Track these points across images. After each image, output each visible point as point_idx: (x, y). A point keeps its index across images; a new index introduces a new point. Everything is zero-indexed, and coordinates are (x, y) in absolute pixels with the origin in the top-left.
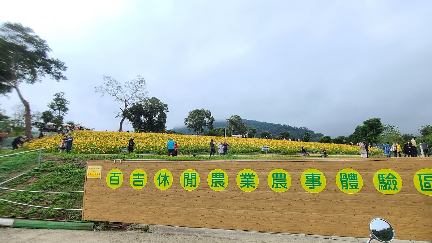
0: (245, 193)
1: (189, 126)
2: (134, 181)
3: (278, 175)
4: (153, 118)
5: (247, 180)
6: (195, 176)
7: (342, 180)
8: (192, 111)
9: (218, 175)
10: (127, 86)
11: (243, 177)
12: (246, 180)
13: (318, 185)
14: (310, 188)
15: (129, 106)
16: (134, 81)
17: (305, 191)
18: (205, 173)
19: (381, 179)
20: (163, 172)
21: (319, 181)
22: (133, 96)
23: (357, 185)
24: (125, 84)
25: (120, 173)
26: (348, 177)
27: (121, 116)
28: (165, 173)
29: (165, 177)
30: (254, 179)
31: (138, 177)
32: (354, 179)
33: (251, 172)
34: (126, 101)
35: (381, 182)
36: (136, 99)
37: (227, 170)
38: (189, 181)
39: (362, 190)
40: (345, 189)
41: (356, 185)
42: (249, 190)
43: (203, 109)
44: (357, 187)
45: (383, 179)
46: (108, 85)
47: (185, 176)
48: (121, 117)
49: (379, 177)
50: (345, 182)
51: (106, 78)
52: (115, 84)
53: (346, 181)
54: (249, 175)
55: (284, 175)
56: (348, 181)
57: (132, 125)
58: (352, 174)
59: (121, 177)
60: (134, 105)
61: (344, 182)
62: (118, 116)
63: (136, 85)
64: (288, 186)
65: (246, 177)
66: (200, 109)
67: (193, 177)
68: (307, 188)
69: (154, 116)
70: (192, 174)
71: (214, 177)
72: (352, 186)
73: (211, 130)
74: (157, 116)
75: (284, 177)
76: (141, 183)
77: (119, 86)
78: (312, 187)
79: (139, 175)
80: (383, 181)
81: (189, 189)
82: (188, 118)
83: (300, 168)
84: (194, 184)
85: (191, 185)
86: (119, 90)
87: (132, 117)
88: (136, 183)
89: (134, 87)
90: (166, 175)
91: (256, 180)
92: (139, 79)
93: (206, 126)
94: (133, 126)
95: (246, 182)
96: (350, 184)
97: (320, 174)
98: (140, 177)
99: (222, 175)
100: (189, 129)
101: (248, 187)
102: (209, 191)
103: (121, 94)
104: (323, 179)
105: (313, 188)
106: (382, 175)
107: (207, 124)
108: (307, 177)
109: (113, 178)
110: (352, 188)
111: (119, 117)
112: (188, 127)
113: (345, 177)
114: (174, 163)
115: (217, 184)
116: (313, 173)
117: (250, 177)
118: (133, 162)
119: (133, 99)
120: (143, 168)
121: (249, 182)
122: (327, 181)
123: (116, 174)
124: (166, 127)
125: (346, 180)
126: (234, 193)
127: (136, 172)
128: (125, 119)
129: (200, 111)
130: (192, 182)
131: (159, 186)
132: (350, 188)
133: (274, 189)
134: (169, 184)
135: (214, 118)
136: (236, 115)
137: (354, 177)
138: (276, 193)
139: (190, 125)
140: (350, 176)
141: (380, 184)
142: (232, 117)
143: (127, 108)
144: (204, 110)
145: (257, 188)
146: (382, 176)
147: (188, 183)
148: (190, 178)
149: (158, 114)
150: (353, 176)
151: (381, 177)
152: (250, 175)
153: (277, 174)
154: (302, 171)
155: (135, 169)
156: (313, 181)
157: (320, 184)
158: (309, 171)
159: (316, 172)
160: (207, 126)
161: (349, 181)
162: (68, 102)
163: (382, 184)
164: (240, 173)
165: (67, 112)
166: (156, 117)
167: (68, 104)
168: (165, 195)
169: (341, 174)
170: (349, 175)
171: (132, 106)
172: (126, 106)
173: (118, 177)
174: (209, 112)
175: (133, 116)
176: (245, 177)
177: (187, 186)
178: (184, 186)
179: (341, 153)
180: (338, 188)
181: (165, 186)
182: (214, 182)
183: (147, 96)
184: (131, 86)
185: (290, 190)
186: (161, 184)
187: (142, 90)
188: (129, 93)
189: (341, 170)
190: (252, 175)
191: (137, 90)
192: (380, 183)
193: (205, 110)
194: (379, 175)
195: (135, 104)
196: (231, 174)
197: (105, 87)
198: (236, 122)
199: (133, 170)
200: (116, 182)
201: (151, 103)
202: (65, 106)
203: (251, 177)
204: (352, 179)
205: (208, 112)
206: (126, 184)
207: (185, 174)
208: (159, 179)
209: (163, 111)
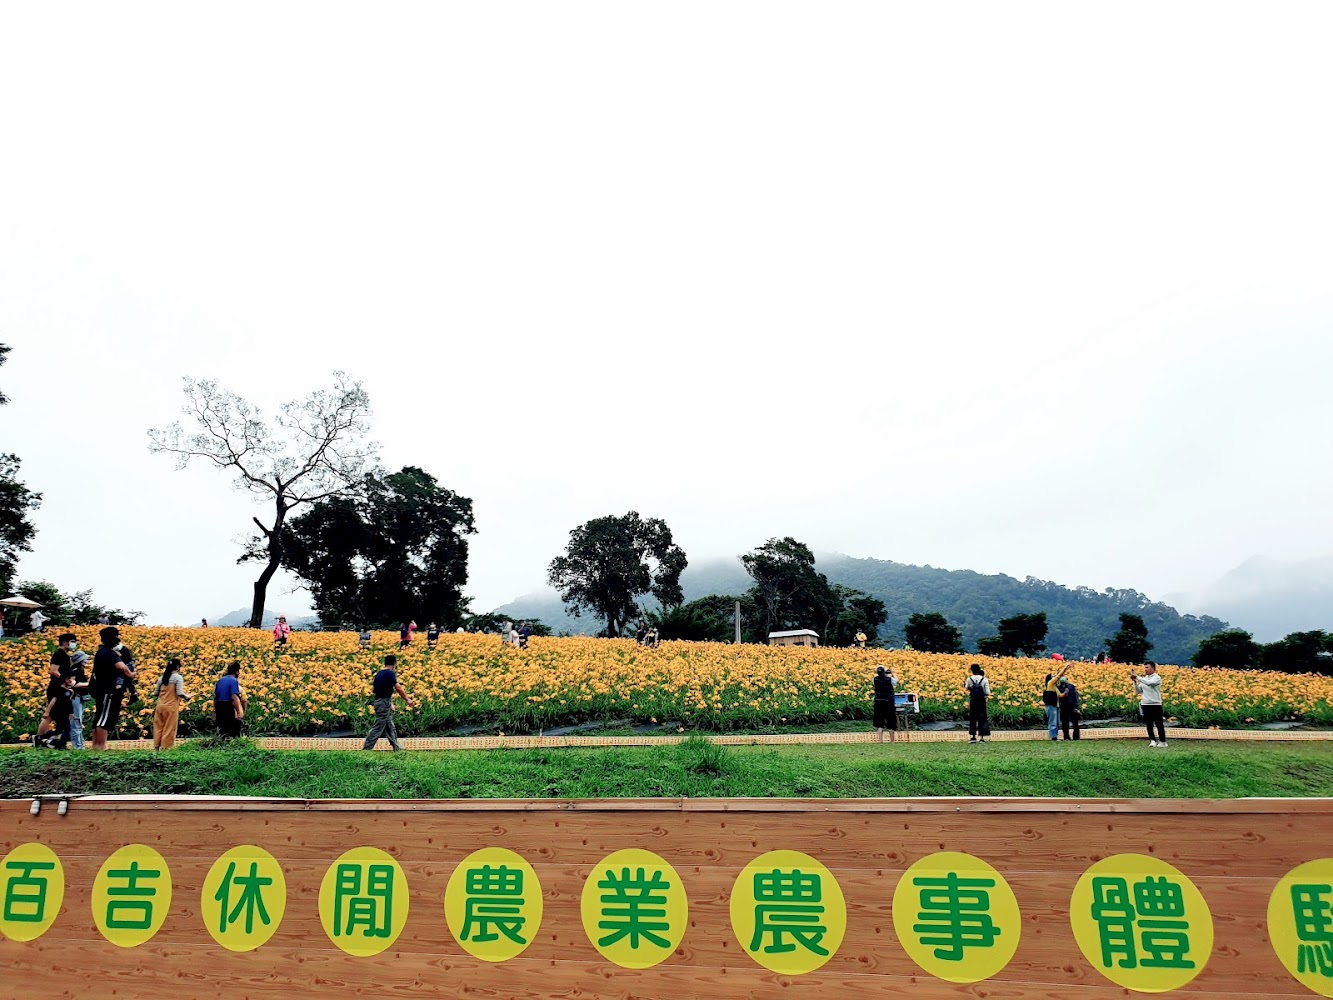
0: (623, 972)
1: (573, 592)
2: (112, 905)
3: (784, 882)
4: (410, 561)
5: (634, 906)
6: (389, 881)
7: (1105, 913)
8: (583, 523)
9: (497, 877)
10: (286, 420)
11: (613, 892)
12: (627, 906)
13: (980, 937)
14: (939, 954)
15: (296, 512)
16: (319, 398)
17: (916, 973)
18: (433, 866)
19: (1308, 913)
20: (244, 858)
21: (987, 920)
22: (311, 466)
23: (1184, 946)
24: (282, 414)
25: (51, 866)
26: (1132, 901)
27: (262, 554)
28: (254, 866)
29: (254, 884)
30: (663, 900)
31: (132, 882)
32: (1167, 912)
33: (652, 864)
34: (282, 488)
35: (1310, 928)
36: (329, 475)
37: (540, 855)
38: (358, 906)
39: (1207, 972)
40: (1122, 963)
41: (1175, 943)
42: (636, 957)
43: (637, 515)
44: (1186, 957)
45: (1317, 913)
46: (205, 420)
47: (341, 879)
48: (262, 560)
49: (1299, 906)
50: (1120, 928)
51: (197, 388)
52: (235, 415)
53: (1126, 922)
54: (640, 882)
55: (809, 883)
56: (1134, 924)
57: (310, 594)
58: (1156, 881)
59: (56, 880)
60: (319, 506)
61: (1111, 928)
62: (251, 554)
63: (326, 413)
64: (832, 942)
65: (629, 892)
66: (619, 515)
67: (378, 886)
68: (923, 956)
69: (409, 554)
70: (373, 869)
71: (476, 887)
72: (1157, 951)
73: (670, 610)
74: (426, 552)
75: (809, 894)
76: (139, 915)
77: (255, 420)
78: (950, 948)
79: (134, 872)
80: (1320, 929)
81: (359, 946)
82: (565, 555)
83: (887, 849)
84: (380, 924)
85: (367, 927)
86: (254, 440)
87: (311, 560)
88: (119, 915)
89: (319, 421)
90: (258, 875)
91: (676, 909)
92: (341, 387)
93: (648, 591)
94: (316, 598)
95: (627, 919)
96: (1146, 937)
97: (991, 883)
98: (141, 883)
99: (513, 878)
100: (571, 605)
101: (635, 944)
102: (451, 960)
103: (262, 457)
104: (1004, 908)
105: (957, 955)
106: (1315, 890)
107: (653, 582)
108: (925, 897)
109: (18, 890)
110: (1157, 962)
111: (254, 558)
112: (565, 599)
113: (1117, 900)
114: (297, 817)
115: (489, 924)
116: (954, 875)
117: (645, 892)
118: (113, 807)
119: (315, 477)
120: (156, 841)
121: (641, 919)
122: (1025, 921)
123: (33, 871)
124: (466, 601)
125: (1122, 914)
126: (570, 971)
127: (120, 860)
128: (280, 570)
129: (624, 523)
130: (372, 911)
131: (223, 929)
132: (1144, 963)
133: (760, 957)
134: (266, 920)
135: (684, 555)
136: (786, 539)
137: (1165, 899)
138: (769, 977)
139: (576, 589)
140: (1145, 893)
141: (1306, 943)
142: (768, 547)
143: (286, 519)
144: (640, 518)
145: (679, 952)
146: (1315, 897)
147: (357, 916)
148: (364, 893)
149: (430, 542)
150: (1158, 893)
151: (1307, 905)
152: (648, 877)
153: (776, 875)
154: (900, 861)
155: (118, 846)
156: (956, 918)
157: (989, 934)
158: (937, 865)
159: (971, 867)
160: (654, 590)
161: (1141, 924)
162: (32, 500)
163: (1312, 944)
164: (598, 873)
165: (31, 542)
166: (424, 554)
167: (35, 505)
168: (246, 979)
169: (1098, 883)
170: (1138, 887)
171: (312, 508)
172: (282, 509)
173: (42, 883)
174: (663, 526)
175: (314, 556)
176: (621, 892)
177: (349, 931)
178: (337, 932)
179: (1291, 721)
180: (1082, 957)
181: (249, 929)
182: (475, 913)
183: (375, 463)
184: (308, 420)
185: (840, 961)
186: (233, 918)
187: (356, 437)
188: (299, 451)
189: (1097, 859)
190: (657, 882)
191: (331, 436)
192: (1303, 935)
193: (644, 518)
194: (1297, 890)
195: (326, 500)
196: (556, 875)
197: (192, 427)
198: (787, 571)
199: (108, 848)
200: (31, 908)
201: (395, 491)
202: (22, 516)
203: (653, 893)
204: (1154, 911)
205: (657, 526)
206: (74, 921)
207: (342, 868)
208: (222, 894)
209: (454, 530)
